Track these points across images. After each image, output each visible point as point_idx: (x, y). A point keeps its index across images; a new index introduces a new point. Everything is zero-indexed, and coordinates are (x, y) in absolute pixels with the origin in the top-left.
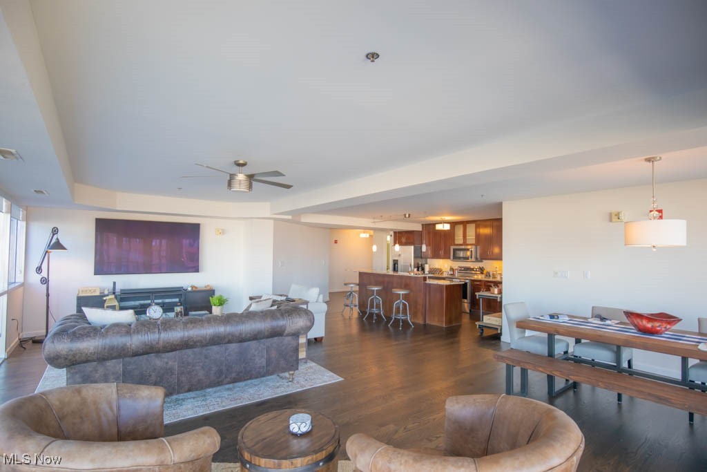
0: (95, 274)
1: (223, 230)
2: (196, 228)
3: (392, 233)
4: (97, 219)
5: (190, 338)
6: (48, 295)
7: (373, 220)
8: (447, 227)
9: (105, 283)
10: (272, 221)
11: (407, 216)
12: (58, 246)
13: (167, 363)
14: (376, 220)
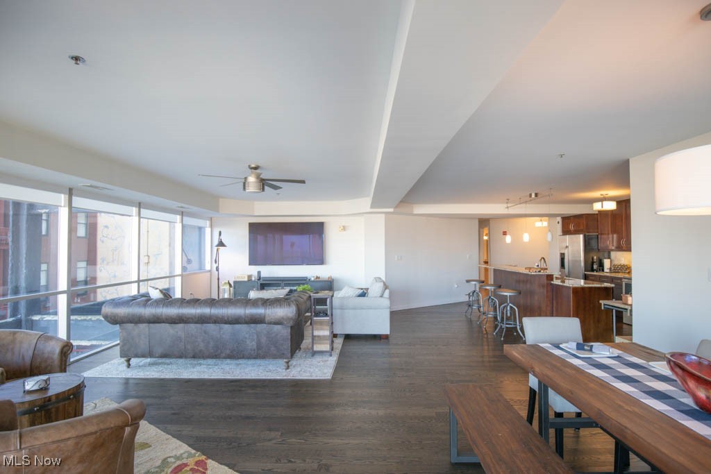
0: (250, 264)
1: (344, 227)
2: (321, 225)
3: (559, 219)
4: (250, 224)
5: (183, 314)
6: (218, 279)
7: (505, 205)
8: (611, 206)
9: (253, 271)
10: (383, 215)
11: (533, 196)
12: (221, 244)
13: (177, 332)
14: (509, 205)
